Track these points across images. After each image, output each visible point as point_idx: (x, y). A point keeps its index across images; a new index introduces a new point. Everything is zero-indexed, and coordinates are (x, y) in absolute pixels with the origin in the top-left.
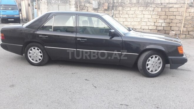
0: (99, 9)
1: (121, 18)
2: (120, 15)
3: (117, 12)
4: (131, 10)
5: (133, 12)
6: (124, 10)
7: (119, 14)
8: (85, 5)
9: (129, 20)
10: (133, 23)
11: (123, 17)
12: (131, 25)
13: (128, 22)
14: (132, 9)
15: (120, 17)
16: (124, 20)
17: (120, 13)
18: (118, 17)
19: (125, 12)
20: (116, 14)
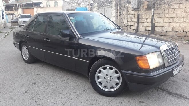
0: (140, 9)
1: (167, 19)
2: (166, 14)
3: (162, 11)
4: (179, 7)
5: (183, 11)
6: (171, 8)
7: (164, 13)
8: (125, 6)
9: (177, 20)
10: (183, 23)
11: (169, 17)
12: (180, 26)
13: (175, 23)
14: (181, 6)
15: (165, 17)
16: (171, 20)
17: (166, 12)
18: (163, 17)
19: (171, 10)
20: (160, 13)
